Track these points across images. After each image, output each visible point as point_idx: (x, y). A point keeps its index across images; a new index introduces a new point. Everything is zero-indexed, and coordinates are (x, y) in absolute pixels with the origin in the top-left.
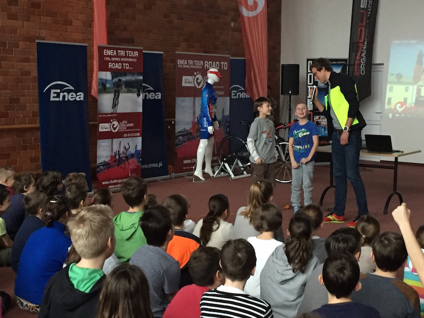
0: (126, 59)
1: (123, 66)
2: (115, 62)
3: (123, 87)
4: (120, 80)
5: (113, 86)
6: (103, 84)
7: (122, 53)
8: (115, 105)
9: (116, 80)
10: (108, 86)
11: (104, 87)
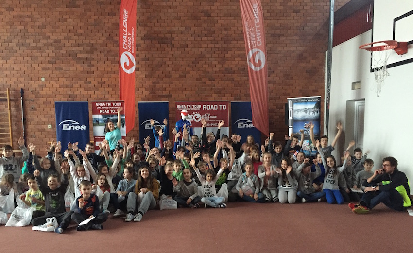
0: (112, 108)
1: (110, 111)
2: (105, 109)
4: (109, 119)
5: (103, 122)
7: (110, 104)
8: (105, 132)
9: (106, 119)
10: (100, 122)
11: (97, 123)
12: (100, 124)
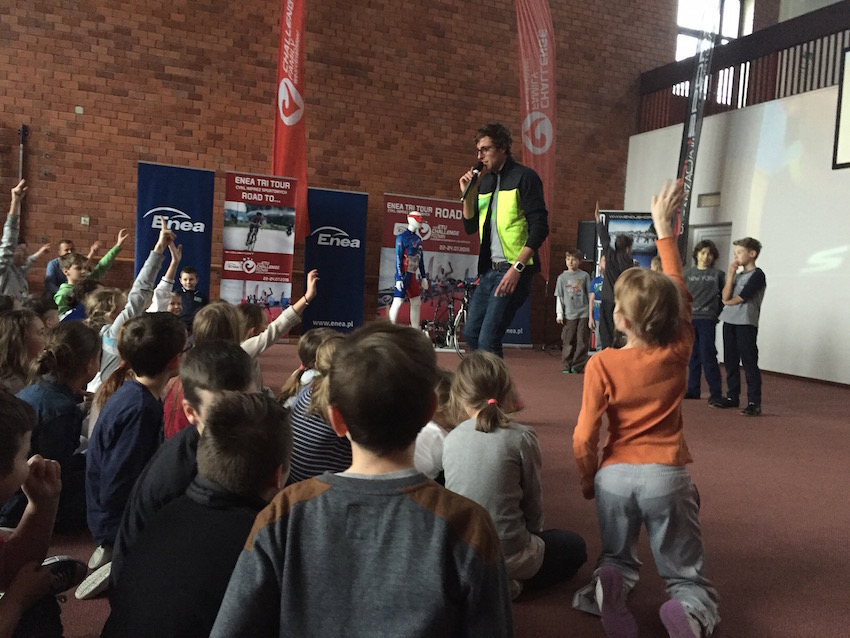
0: (270, 191)
1: (264, 197)
2: (253, 192)
3: (265, 222)
4: (259, 214)
5: (247, 219)
6: (232, 216)
7: (265, 183)
8: (249, 242)
9: (254, 213)
10: (240, 218)
11: (233, 220)
12: (239, 223)
